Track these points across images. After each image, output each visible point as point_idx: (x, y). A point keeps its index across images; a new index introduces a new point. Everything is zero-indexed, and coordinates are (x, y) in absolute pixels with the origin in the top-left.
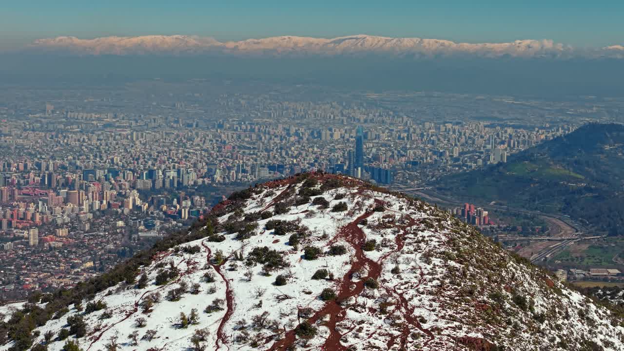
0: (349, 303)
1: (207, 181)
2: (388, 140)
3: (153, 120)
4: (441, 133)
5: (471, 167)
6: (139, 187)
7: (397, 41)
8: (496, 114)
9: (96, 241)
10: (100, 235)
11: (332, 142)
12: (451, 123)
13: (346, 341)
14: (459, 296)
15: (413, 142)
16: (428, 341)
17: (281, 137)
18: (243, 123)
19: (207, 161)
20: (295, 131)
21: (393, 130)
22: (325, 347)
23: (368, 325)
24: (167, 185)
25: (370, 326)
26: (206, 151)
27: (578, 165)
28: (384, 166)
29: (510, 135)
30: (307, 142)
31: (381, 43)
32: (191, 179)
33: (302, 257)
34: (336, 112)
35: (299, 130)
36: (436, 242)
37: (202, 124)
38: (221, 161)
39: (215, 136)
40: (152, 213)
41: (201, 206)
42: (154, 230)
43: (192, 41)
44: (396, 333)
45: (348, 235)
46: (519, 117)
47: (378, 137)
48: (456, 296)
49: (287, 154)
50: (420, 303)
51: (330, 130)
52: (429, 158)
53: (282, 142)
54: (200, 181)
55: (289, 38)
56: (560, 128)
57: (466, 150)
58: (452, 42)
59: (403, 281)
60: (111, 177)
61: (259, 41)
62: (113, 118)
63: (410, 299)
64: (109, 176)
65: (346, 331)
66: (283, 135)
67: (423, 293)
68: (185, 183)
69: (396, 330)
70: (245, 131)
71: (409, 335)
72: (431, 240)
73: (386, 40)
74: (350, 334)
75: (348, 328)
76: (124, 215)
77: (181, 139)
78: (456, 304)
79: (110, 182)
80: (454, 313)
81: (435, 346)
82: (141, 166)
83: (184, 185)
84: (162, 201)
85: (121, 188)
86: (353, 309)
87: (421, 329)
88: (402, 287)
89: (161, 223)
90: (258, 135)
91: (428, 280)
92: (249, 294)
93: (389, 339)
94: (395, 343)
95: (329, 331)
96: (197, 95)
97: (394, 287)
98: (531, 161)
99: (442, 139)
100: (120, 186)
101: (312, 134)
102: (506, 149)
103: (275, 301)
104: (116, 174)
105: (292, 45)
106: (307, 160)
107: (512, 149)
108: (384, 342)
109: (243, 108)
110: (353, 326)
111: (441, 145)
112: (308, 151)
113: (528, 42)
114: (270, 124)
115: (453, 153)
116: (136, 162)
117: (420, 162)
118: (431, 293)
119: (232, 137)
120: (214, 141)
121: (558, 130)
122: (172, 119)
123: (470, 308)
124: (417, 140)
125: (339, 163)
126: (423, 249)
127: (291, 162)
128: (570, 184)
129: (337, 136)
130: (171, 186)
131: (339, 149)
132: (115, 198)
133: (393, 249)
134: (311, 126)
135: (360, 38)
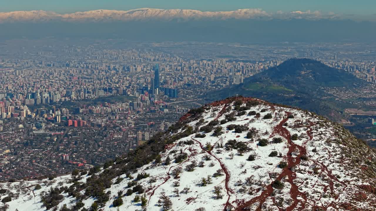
0: (296, 169)
1: (67, 99)
2: (170, 71)
3: (26, 63)
4: (201, 66)
5: (222, 86)
6: (27, 104)
7: (167, 11)
8: (231, 54)
9: (8, 137)
10: (10, 133)
11: (137, 73)
12: (206, 60)
13: (301, 190)
14: (352, 163)
15: (185, 72)
16: (344, 188)
17: (105, 71)
18: (81, 63)
19: (64, 86)
20: (113, 67)
21: (171, 65)
22: (291, 193)
23: (310, 181)
24: (44, 102)
25: (311, 181)
26: (63, 80)
27: (287, 84)
28: (172, 87)
29: (243, 67)
30: (121, 74)
31: (157, 13)
32: (57, 97)
33: (258, 145)
34: (136, 55)
35: (116, 66)
36: (329, 134)
37: (57, 64)
38: (73, 87)
39: (65, 71)
40: (38, 119)
41: (67, 114)
42: (42, 129)
43: (43, 13)
44: (327, 184)
45: (280, 132)
46: (245, 55)
47: (163, 69)
48: (351, 163)
49: (111, 81)
50: (334, 167)
51: (135, 66)
52: (197, 82)
53: (107, 74)
54: (63, 99)
55: (102, 11)
56: (271, 62)
57: (218, 76)
58: (200, 11)
59: (321, 156)
60: (9, 98)
61: (84, 13)
62: (2, 62)
63: (328, 166)
64: (8, 97)
65: (299, 184)
66: (107, 70)
67: (333, 162)
68: (54, 101)
69: (326, 182)
70: (83, 68)
71: (334, 185)
72: (326, 133)
73: (160, 11)
74: (302, 185)
75: (300, 183)
76: (21, 120)
77: (46, 74)
78: (352, 167)
79: (10, 101)
80: (352, 172)
81: (349, 190)
82: (26, 91)
83: (54, 102)
84: (44, 111)
85: (16, 105)
86: (299, 172)
87: (339, 181)
88: (321, 159)
89: (45, 125)
90: (92, 71)
91: (333, 155)
92: (235, 166)
93: (324, 187)
94: (328, 190)
95: (290, 185)
96: (50, 47)
97: (317, 159)
98: (260, 82)
99: (202, 70)
100: (16, 103)
101: (124, 68)
102: (241, 75)
103: (253, 169)
104: (12, 96)
105: (103, 15)
106: (124, 85)
107: (245, 75)
108: (321, 189)
109: (79, 54)
110: (302, 181)
111: (202, 73)
112: (124, 79)
113: (245, 10)
114: (98, 63)
115: (211, 78)
116: (22, 89)
117: (192, 84)
118: (337, 162)
119: (76, 72)
120: (66, 75)
121: (270, 63)
122: (38, 62)
123: (359, 169)
124: (187, 71)
125: (144, 86)
126: (324, 138)
127: (115, 86)
128: (285, 95)
129: (139, 69)
130: (46, 103)
131: (142, 77)
132: (14, 110)
133: (308, 138)
134: (122, 64)
135: (145, 10)
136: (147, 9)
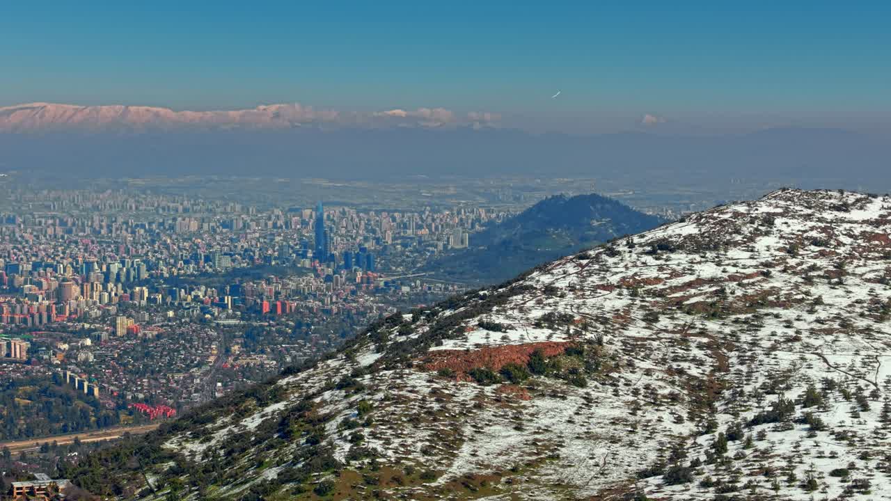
7: (91, 111)
31: (68, 114)
73: (77, 109)
135: (38, 107)
136: (43, 104)
